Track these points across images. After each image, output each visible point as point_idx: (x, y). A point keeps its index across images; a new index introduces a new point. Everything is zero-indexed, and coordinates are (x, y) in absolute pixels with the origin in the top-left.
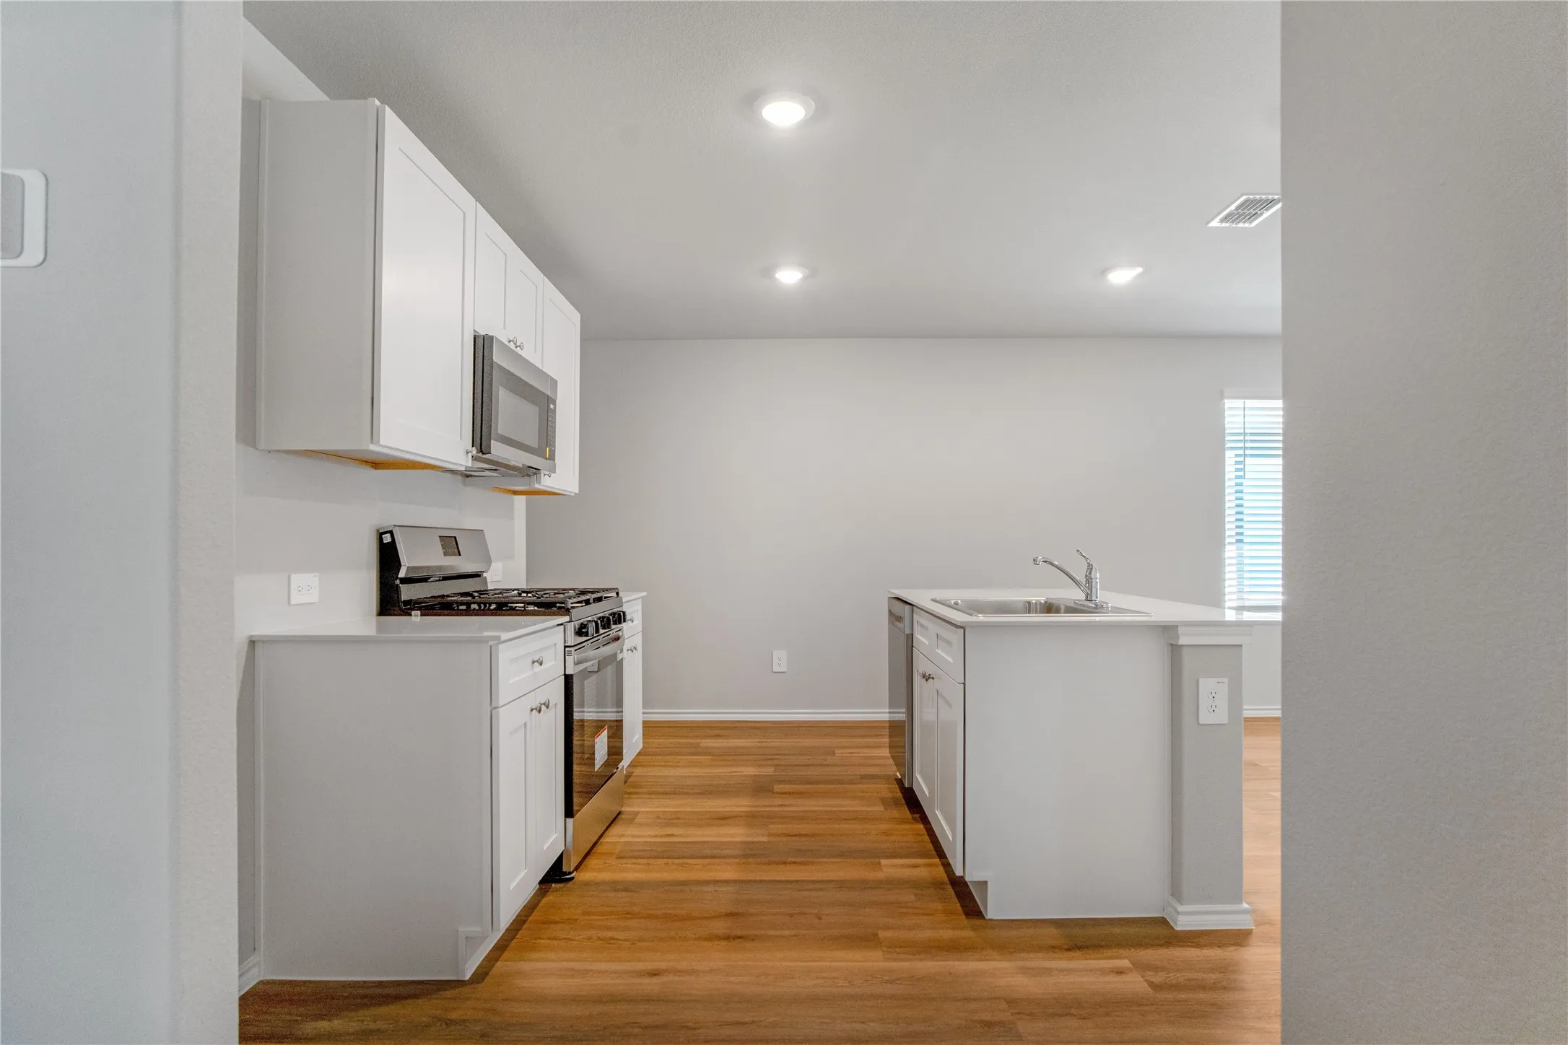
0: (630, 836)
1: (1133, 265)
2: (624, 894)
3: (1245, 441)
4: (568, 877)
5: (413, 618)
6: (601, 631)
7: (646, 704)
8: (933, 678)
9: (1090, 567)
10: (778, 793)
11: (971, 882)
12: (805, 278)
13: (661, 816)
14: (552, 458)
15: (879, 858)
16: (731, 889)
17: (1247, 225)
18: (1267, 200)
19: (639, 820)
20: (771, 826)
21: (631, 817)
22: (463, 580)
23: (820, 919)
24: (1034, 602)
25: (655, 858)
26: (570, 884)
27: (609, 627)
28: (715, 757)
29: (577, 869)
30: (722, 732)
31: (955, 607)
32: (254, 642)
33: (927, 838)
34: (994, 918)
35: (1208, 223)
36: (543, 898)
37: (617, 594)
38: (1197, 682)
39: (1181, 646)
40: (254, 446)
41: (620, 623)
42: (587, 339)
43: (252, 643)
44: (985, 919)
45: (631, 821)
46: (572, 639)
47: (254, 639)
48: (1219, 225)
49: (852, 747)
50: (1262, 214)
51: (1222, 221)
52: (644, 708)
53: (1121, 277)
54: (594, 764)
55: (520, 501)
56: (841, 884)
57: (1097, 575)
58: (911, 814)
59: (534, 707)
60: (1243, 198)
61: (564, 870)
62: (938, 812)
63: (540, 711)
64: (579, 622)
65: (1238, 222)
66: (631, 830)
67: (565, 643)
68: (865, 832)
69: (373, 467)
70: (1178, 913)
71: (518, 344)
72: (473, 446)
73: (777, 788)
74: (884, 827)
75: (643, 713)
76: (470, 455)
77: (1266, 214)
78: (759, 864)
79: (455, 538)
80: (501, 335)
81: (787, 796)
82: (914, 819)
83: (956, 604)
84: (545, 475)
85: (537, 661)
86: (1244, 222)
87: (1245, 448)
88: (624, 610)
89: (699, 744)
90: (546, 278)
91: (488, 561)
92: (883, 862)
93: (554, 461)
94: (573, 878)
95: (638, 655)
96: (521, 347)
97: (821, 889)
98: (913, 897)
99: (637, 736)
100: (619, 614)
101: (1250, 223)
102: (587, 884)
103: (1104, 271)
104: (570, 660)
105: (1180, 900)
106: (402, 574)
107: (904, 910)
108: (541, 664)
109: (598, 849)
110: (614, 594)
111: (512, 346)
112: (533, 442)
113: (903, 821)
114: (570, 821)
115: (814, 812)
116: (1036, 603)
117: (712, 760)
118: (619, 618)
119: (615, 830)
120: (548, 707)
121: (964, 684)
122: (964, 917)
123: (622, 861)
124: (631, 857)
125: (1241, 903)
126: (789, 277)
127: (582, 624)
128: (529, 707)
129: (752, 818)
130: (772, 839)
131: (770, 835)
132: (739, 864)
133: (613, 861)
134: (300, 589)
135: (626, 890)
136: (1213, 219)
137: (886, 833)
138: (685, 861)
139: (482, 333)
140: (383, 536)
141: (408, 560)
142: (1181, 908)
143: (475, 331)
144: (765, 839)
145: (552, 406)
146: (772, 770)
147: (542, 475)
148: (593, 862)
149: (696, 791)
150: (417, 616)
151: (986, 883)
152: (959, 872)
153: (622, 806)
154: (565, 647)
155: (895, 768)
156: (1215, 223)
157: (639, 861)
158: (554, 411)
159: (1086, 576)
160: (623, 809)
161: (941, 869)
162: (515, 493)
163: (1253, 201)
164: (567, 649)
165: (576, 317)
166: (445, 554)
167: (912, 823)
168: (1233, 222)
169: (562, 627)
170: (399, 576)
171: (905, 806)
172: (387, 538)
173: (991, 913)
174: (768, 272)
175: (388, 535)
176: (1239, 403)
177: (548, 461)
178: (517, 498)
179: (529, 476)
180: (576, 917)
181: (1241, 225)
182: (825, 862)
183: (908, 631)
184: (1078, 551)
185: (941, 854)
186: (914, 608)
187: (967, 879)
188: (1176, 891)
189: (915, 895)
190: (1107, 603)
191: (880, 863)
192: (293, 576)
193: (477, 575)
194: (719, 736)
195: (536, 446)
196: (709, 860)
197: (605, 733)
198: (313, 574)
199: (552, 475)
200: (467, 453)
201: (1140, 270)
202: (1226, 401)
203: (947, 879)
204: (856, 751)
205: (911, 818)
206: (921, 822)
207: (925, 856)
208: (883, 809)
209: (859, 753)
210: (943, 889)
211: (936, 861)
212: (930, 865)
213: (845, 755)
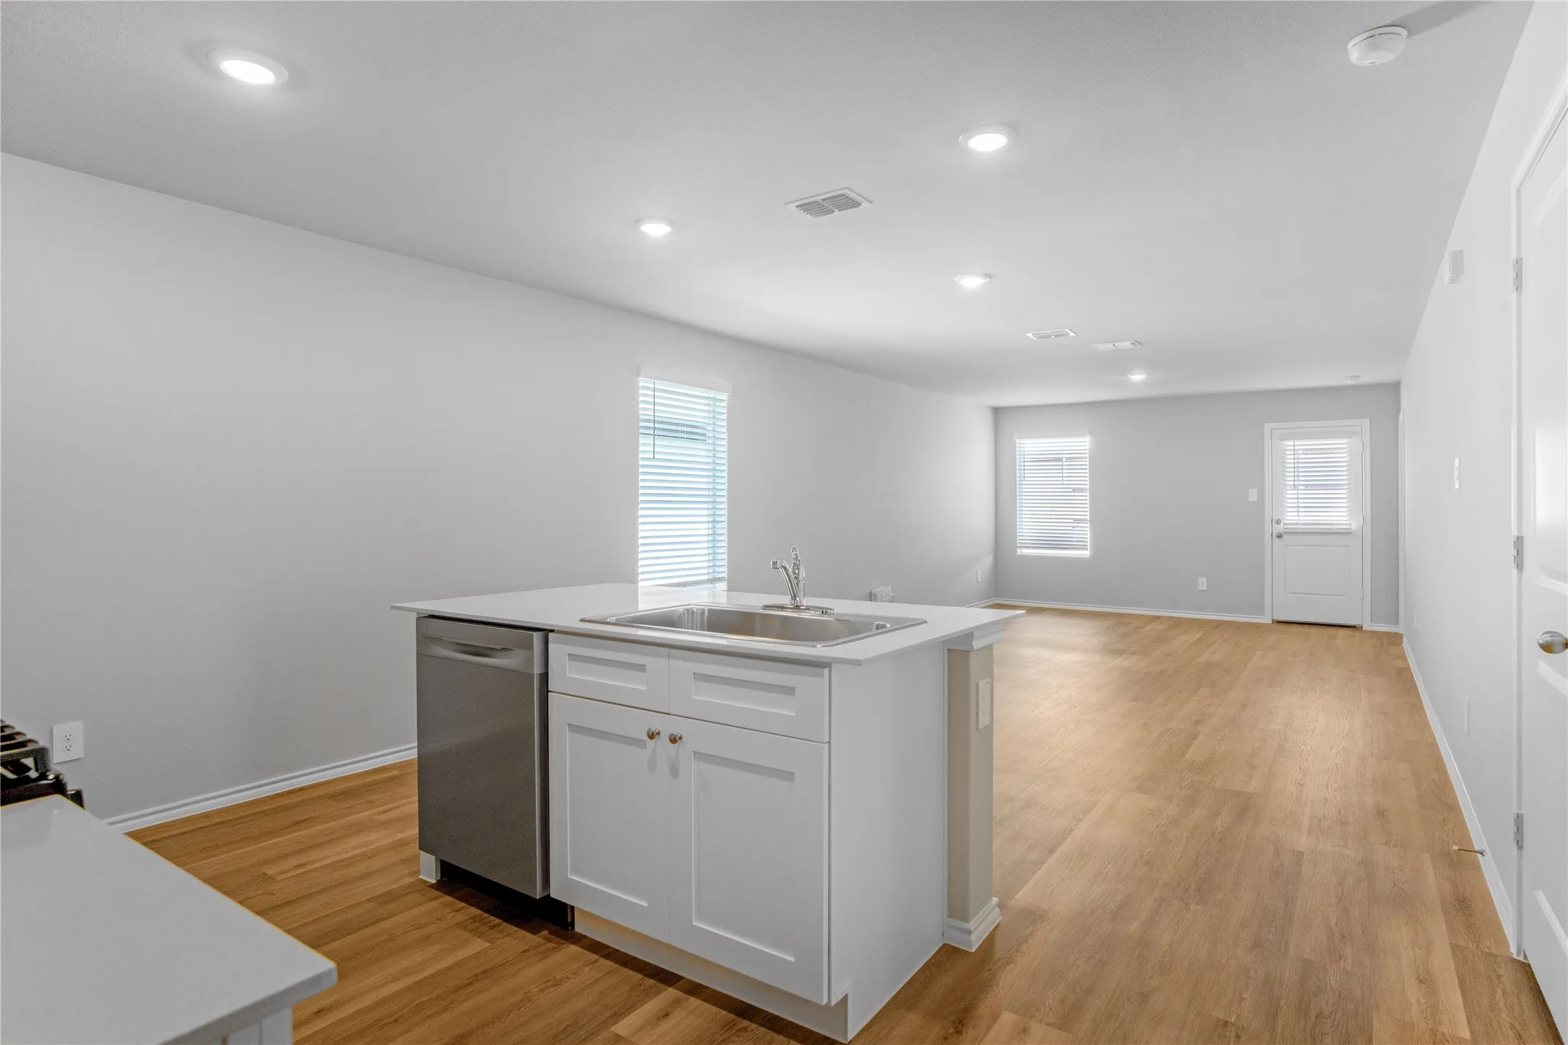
17: (811, 219)
38: (978, 686)
50: (835, 213)
65: (809, 214)
68: (520, 996)
70: (970, 933)
74: (531, 971)
77: (838, 215)
86: (814, 216)
92: (619, 1030)
121: (829, 742)
125: (992, 898)
137: (550, 981)
163: (844, 198)
168: (804, 212)
176: (647, 382)
191: (618, 1037)
202: (640, 378)
203: (724, 1012)
204: (303, 859)
205: (544, 941)
206: (563, 942)
207: (648, 995)
208: (488, 945)
209: (312, 862)
210: (745, 1029)
211: (671, 992)
212: (676, 1003)
213: (293, 873)
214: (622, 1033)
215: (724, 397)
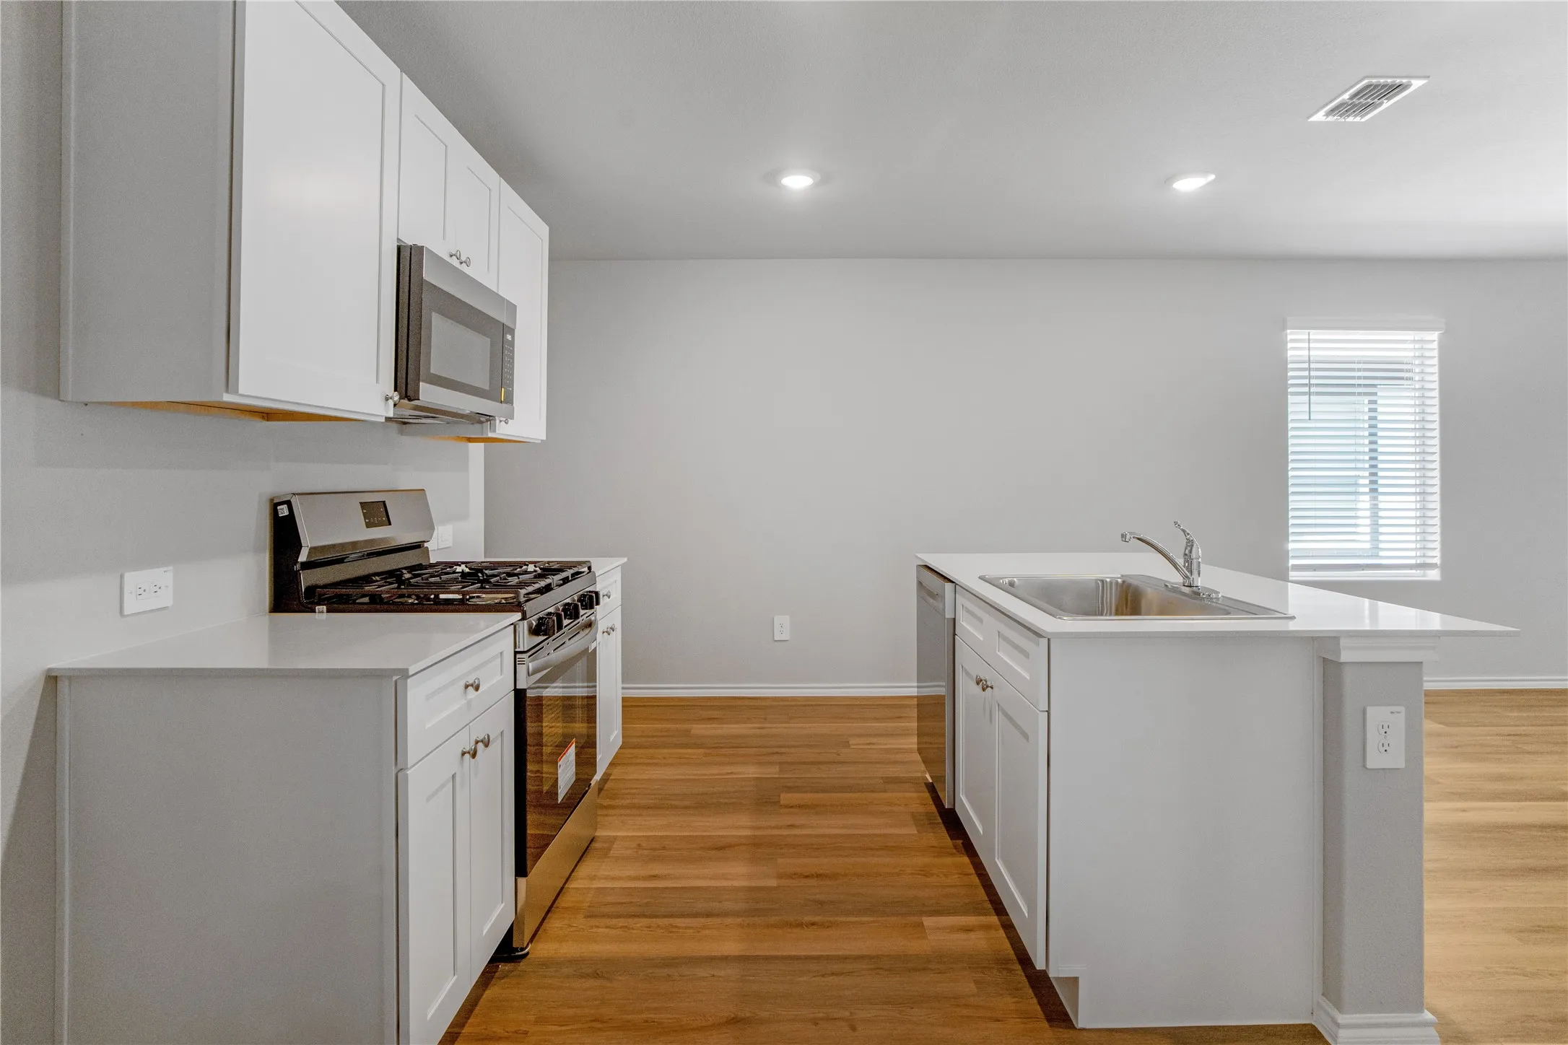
0: (606, 878)
1: (1205, 172)
2: (591, 982)
3: (1310, 378)
4: (520, 953)
5: (317, 616)
6: (566, 622)
7: (626, 677)
8: (992, 688)
9: (1190, 544)
10: (786, 807)
11: (1058, 979)
12: (816, 185)
13: (644, 844)
14: (509, 400)
15: (922, 913)
16: (731, 971)
17: (1358, 119)
18: (1393, 85)
19: (617, 850)
20: (780, 861)
21: (607, 845)
22: (393, 555)
23: (854, 1029)
24: (1108, 580)
25: (635, 916)
26: (523, 965)
27: (576, 616)
28: (707, 751)
29: (531, 941)
30: (716, 714)
31: (1010, 588)
32: (56, 678)
33: (976, 880)
34: (1087, 1027)
35: (1308, 118)
36: (484, 991)
37: (590, 568)
38: (1364, 712)
39: (1342, 663)
40: (57, 394)
41: (592, 607)
42: (555, 258)
43: (52, 680)
44: (1076, 1028)
45: (605, 853)
46: (526, 641)
47: (54, 674)
48: (1323, 119)
49: (870, 735)
50: (1381, 104)
51: (1328, 114)
52: (623, 682)
53: (1188, 185)
54: (557, 794)
55: (477, 450)
56: (877, 963)
57: (1198, 551)
58: (951, 839)
59: (467, 749)
60: (1365, 82)
61: (514, 946)
62: (999, 863)
63: (474, 756)
64: (537, 617)
65: (1348, 116)
66: (606, 869)
67: (515, 647)
68: (897, 871)
69: (263, 418)
70: (1338, 1026)
71: (463, 259)
72: (395, 390)
73: (786, 798)
74: (921, 860)
75: (623, 688)
76: (391, 403)
77: (1386, 104)
78: (769, 926)
79: (384, 502)
80: (436, 245)
81: (796, 810)
82: (955, 847)
83: (1012, 584)
84: (501, 421)
85: (472, 685)
86: (1356, 116)
87: (1310, 385)
88: (597, 590)
89: (689, 731)
90: (502, 180)
91: (431, 528)
92: (928, 921)
93: (512, 404)
94: (528, 953)
95: (617, 637)
96: (467, 263)
97: (849, 973)
98: (972, 987)
99: (616, 732)
100: (591, 597)
101: (1362, 117)
102: (546, 964)
103: (1170, 179)
104: (522, 670)
105: (1339, 1006)
106: (303, 557)
107: (965, 1012)
108: (477, 688)
109: (564, 901)
110: (586, 569)
111: (455, 262)
112: (482, 382)
113: (941, 852)
114: (522, 881)
115: (829, 836)
116: (1111, 583)
117: (706, 755)
118: (590, 600)
119: (585, 869)
120: (487, 745)
121: (1048, 712)
122: (1046, 1025)
123: (593, 922)
124: (603, 916)
125: (1422, 1011)
126: (797, 182)
127: (540, 619)
128: (461, 752)
129: (758, 848)
130: (784, 882)
131: (780, 876)
132: (741, 926)
133: (580, 921)
134: (141, 591)
135: (596, 975)
136: (1318, 111)
137: (925, 871)
138: (671, 921)
139: (409, 241)
140: (279, 508)
141: (311, 538)
142: (1342, 1019)
143: (399, 240)
144: (773, 883)
145: (509, 337)
146: (777, 768)
147: (497, 421)
148: (555, 924)
149: (686, 803)
150: (322, 612)
151: (1076, 980)
152: (1040, 965)
153: (596, 829)
154: (516, 653)
155: (923, 767)
156: (1320, 117)
157: (614, 921)
158: (512, 343)
159: (1186, 555)
160: (597, 834)
161: (1002, 933)
162: (470, 440)
163: (1376, 86)
164: (518, 656)
165: (544, 230)
166: (369, 525)
167: (952, 855)
168: (1341, 116)
169: (513, 626)
170: (299, 560)
171: (942, 826)
172: (283, 511)
173: (1084, 1019)
174: (772, 177)
175: (285, 507)
176: (1303, 335)
177: (504, 405)
178: (471, 445)
179: (481, 422)
180: (524, 1028)
181: (1351, 119)
182: (853, 923)
183: (949, 615)
184: (1176, 523)
185: (999, 909)
186: (957, 586)
187: (1052, 974)
188: (1331, 989)
189: (976, 982)
190: (1217, 593)
191: (921, 925)
192: (128, 576)
193: (417, 546)
194: (711, 719)
195: (487, 388)
196: (702, 920)
197: (572, 750)
198: (165, 569)
199: (510, 421)
200: (387, 399)
201: (1212, 177)
202: (1288, 331)
203: (1012, 952)
204: (874, 740)
205: (952, 846)
206: (965, 853)
207: (978, 911)
208: (916, 832)
209: (879, 744)
210: (1010, 971)
211: (994, 919)
212: (987, 927)
213: (862, 747)
214: (925, 924)
215: (1435, 336)
